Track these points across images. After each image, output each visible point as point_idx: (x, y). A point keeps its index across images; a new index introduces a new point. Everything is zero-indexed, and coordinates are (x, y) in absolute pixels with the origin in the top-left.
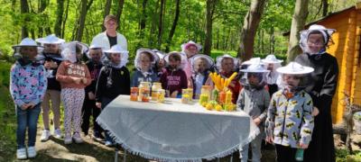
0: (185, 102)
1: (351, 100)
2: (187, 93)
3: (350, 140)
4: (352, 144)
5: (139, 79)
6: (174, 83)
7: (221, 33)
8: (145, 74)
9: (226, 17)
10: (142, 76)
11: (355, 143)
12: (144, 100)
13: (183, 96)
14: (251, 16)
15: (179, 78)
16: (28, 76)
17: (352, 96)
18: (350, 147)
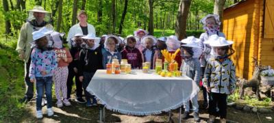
0: (146, 72)
1: (259, 63)
2: (146, 65)
3: (259, 91)
4: (260, 93)
5: (108, 57)
6: (133, 58)
7: (159, 16)
8: (112, 53)
9: (163, 5)
10: (110, 54)
11: (262, 93)
12: (116, 73)
13: (144, 68)
14: (183, 5)
15: (136, 54)
16: (44, 58)
17: (259, 59)
18: (259, 96)
